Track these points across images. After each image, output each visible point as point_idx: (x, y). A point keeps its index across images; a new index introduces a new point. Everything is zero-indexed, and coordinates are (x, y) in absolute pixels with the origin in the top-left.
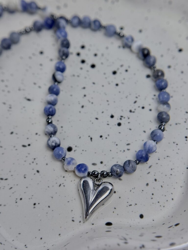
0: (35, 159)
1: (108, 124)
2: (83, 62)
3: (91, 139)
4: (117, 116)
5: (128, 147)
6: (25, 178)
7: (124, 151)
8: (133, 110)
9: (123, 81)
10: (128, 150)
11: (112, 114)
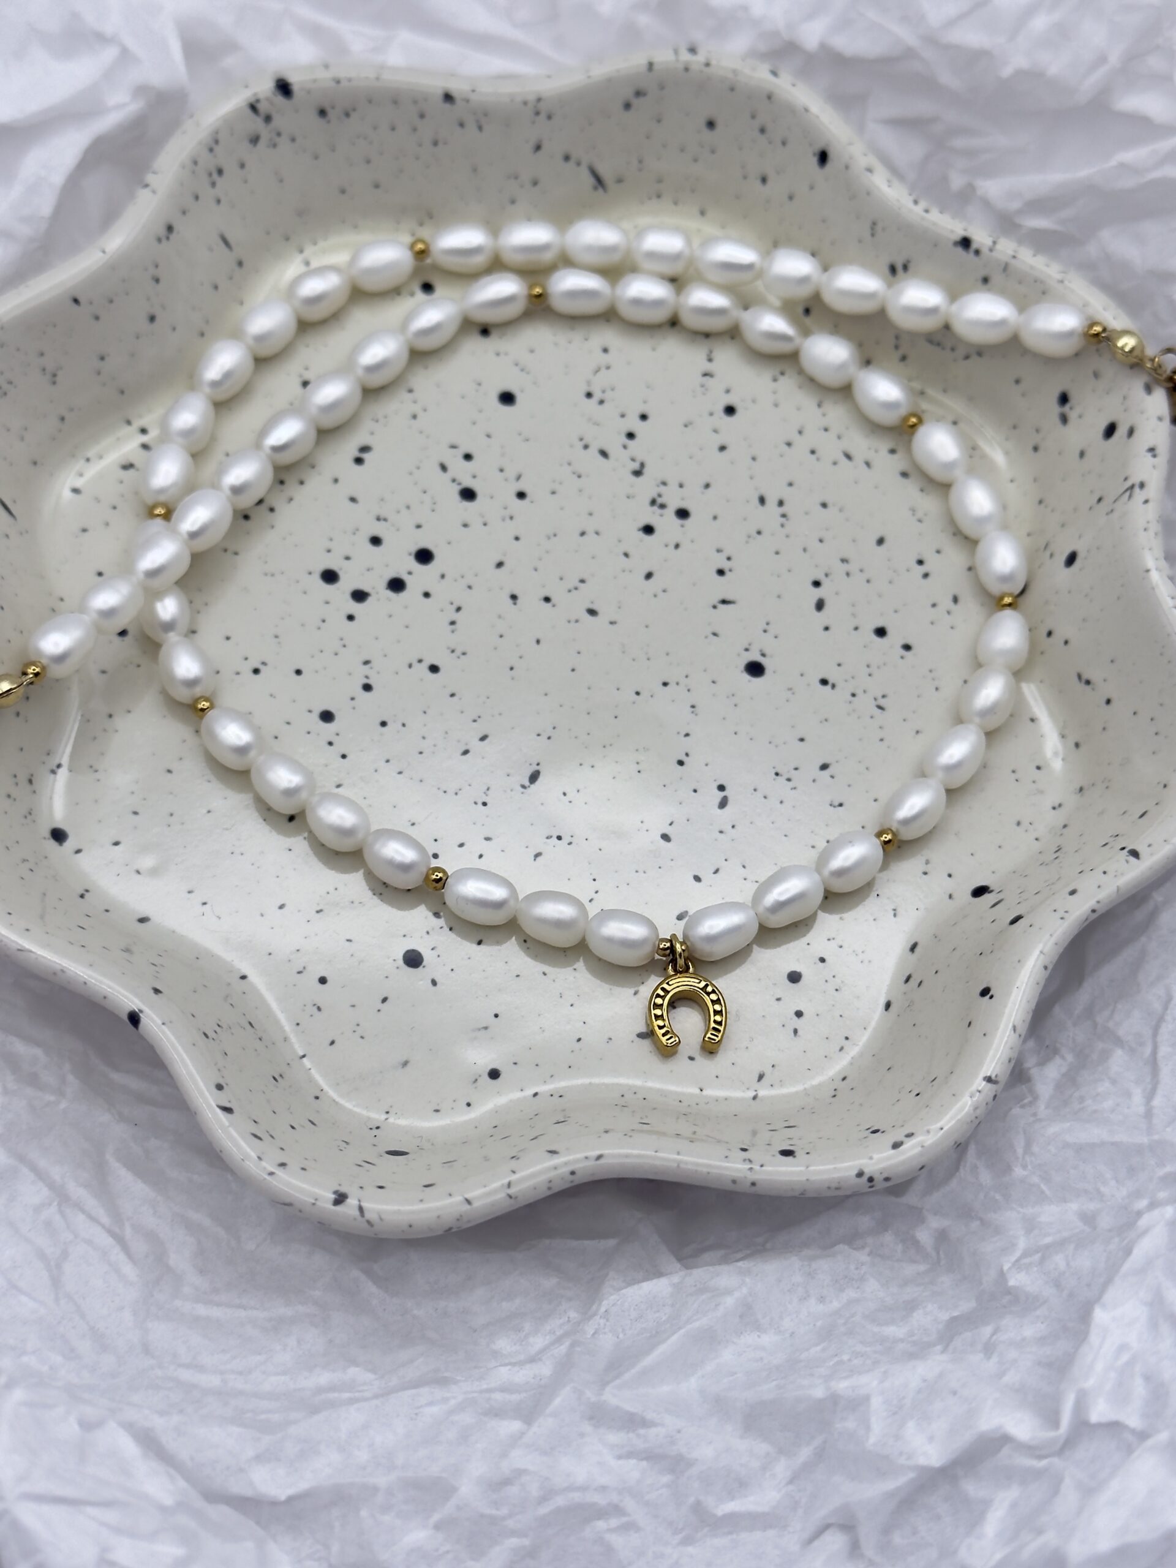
0: (777, 774)
1: (677, 546)
3: (724, 602)
4: (651, 516)
5: (772, 502)
6: (841, 805)
7: (784, 516)
8: (636, 466)
9: (511, 473)
10: (781, 503)
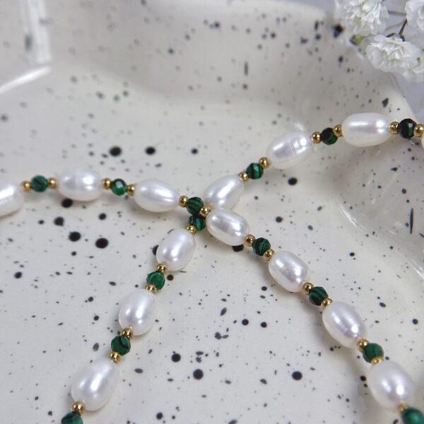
2: (75, 237)
11: (174, 352)
